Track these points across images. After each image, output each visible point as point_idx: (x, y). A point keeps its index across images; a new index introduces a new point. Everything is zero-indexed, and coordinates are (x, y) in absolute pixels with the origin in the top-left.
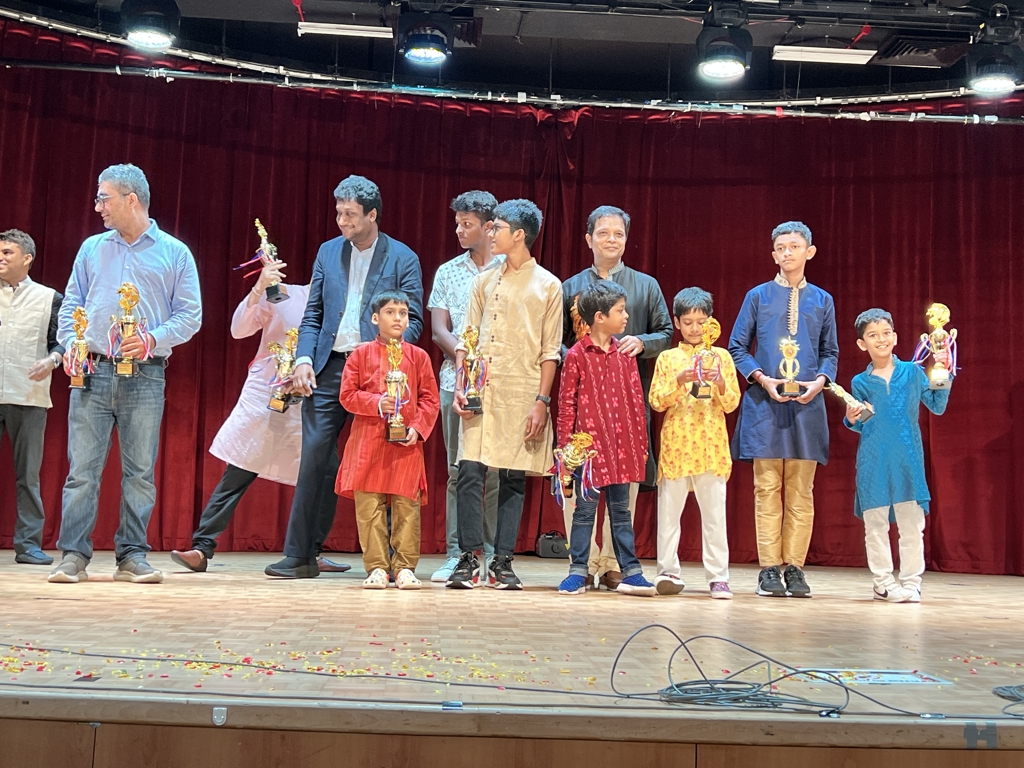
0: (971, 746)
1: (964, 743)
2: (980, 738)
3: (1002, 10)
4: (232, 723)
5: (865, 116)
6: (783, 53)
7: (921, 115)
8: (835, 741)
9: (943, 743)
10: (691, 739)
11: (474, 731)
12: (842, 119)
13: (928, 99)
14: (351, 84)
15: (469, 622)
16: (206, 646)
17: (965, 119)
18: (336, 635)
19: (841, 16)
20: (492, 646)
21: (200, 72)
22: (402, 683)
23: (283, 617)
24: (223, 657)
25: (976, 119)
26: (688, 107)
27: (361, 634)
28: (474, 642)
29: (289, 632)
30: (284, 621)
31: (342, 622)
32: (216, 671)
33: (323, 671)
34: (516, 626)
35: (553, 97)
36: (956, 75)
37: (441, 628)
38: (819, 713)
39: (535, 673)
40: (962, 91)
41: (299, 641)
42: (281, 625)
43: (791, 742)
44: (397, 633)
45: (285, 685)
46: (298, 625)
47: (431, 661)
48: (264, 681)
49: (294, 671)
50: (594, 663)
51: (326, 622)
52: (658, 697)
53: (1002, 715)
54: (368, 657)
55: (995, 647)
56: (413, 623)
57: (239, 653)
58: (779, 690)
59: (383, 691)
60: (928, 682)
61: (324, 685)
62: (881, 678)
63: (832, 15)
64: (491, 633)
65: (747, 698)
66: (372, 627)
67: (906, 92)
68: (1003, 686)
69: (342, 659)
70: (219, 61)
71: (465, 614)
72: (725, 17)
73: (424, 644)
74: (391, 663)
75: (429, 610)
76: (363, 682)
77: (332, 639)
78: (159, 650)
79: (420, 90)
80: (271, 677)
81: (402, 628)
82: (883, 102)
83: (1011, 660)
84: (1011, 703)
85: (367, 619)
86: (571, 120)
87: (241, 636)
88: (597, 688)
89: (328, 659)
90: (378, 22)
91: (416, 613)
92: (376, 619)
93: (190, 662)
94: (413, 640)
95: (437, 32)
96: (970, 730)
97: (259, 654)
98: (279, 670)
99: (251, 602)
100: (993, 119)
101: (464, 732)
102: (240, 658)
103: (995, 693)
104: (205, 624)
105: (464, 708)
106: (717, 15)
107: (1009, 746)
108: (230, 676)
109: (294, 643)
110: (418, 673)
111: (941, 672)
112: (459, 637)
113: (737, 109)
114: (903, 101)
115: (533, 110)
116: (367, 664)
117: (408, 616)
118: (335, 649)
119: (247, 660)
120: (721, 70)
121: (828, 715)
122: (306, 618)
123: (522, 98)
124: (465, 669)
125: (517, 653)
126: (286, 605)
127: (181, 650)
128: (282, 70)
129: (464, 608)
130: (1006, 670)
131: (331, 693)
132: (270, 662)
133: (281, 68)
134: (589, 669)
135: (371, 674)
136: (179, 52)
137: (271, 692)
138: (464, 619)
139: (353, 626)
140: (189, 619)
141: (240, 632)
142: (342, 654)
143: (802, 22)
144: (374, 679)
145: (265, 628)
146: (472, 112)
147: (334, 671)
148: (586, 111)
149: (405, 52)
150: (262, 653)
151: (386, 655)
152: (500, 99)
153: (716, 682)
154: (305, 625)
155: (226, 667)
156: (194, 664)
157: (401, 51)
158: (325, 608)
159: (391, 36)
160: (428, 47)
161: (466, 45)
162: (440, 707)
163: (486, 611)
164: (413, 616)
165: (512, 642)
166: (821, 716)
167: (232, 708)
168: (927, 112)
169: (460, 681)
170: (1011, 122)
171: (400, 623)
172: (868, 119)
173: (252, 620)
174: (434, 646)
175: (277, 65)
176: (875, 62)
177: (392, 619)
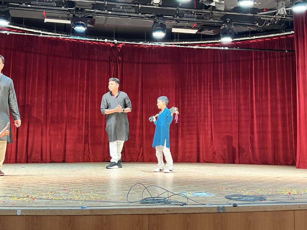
0: (219, 212)
1: (217, 211)
2: (221, 210)
3: (229, 21)
4: (22, 214)
5: (195, 47)
6: (174, 30)
7: (209, 47)
8: (185, 212)
9: (211, 211)
10: (148, 213)
11: (90, 214)
12: (189, 48)
13: (211, 43)
14: (59, 36)
15: (91, 182)
16: (17, 192)
17: (220, 48)
18: (53, 187)
19: (189, 21)
20: (97, 189)
21: (17, 32)
22: (71, 201)
23: (39, 183)
24: (21, 195)
25: (223, 48)
26: (150, 44)
27: (61, 187)
28: (92, 188)
29: (41, 187)
30: (40, 184)
31: (56, 184)
32: (19, 199)
33: (49, 199)
34: (104, 183)
35: (114, 40)
36: (218, 37)
37: (83, 184)
38: (181, 205)
39: (108, 196)
40: (219, 41)
41: (43, 190)
42: (39, 185)
43: (173, 213)
44: (71, 186)
45: (38, 203)
46: (43, 185)
47: (79, 194)
48: (32, 202)
49: (41, 199)
50: (124, 193)
51: (51, 184)
52: (139, 202)
53: (226, 203)
54: (62, 194)
55: (226, 184)
56: (76, 183)
57: (26, 194)
58: (171, 198)
59: (65, 204)
60: (209, 195)
61: (49, 202)
62: (197, 194)
63: (187, 21)
64: (97, 185)
65: (162, 202)
66: (64, 185)
67: (205, 40)
68: (227, 195)
69: (55, 195)
70: (22, 29)
71: (90, 180)
72: (159, 21)
73: (78, 190)
74: (68, 195)
75: (80, 179)
76: (60, 201)
77: (53, 189)
78: (3, 194)
79: (78, 38)
80: (34, 201)
81: (72, 185)
82: (200, 43)
83: (230, 188)
84: (229, 200)
85: (63, 182)
86: (120, 46)
87: (27, 189)
88: (124, 200)
89: (51, 195)
90: (67, 19)
91: (77, 180)
92: (65, 182)
93: (12, 197)
94: (75, 188)
95: (83, 23)
96: (218, 208)
97: (31, 194)
98: (37, 199)
99: (31, 178)
100: (227, 48)
101: (87, 214)
102: (26, 195)
103: (225, 197)
104: (17, 185)
105: (87, 208)
106: (157, 20)
107: (228, 212)
108: (22, 201)
109: (42, 190)
110: (75, 198)
111: (212, 192)
112: (88, 187)
113: (163, 45)
114: (205, 43)
115: (110, 44)
116: (62, 196)
117: (75, 181)
118: (53, 192)
119: (28, 196)
120: (159, 34)
121: (183, 205)
122: (46, 183)
123: (106, 40)
124: (89, 196)
125: (103, 191)
126: (40, 179)
127: (9, 194)
128: (40, 32)
129: (90, 178)
130: (229, 191)
131: (51, 205)
132: (34, 196)
133: (40, 31)
134: (122, 195)
135: (62, 199)
136: (11, 26)
137: (34, 205)
138: (90, 181)
139: (59, 185)
140: (13, 184)
141: (27, 187)
142: (55, 193)
143: (179, 22)
144: (63, 200)
145: (34, 186)
146: (93, 44)
147: (52, 198)
148: (124, 44)
149: (74, 28)
150: (33, 193)
151: (67, 193)
152: (100, 41)
153: (155, 197)
154: (45, 185)
155: (22, 198)
156: (13, 198)
157: (73, 27)
158: (52, 180)
159: (70, 23)
160: (80, 26)
161: (91, 26)
162: (80, 208)
163: (96, 179)
164: (76, 181)
165: (102, 188)
166: (181, 206)
167: (22, 210)
168: (211, 46)
169: (87, 200)
170: (231, 49)
171: (72, 183)
172: (196, 48)
173: (31, 184)
174: (81, 190)
175: (39, 30)
176: (198, 33)
177: (70, 182)
